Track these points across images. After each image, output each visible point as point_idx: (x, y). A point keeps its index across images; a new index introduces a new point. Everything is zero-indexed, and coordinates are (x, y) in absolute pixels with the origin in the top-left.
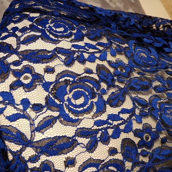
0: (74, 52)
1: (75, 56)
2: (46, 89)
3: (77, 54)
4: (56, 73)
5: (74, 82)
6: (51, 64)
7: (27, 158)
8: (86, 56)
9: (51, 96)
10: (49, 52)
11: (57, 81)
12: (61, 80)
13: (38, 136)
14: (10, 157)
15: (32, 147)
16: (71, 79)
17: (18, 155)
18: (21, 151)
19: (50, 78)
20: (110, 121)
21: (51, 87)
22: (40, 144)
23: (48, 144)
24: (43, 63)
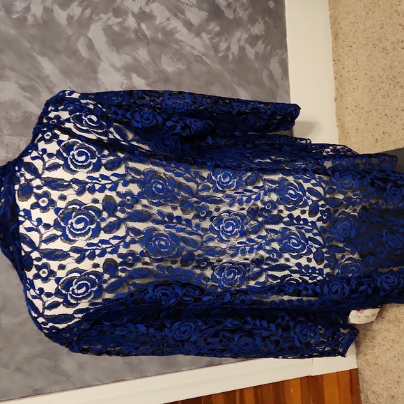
0: (87, 183)
1: (88, 187)
2: (57, 213)
3: (89, 184)
4: (67, 201)
5: (80, 210)
6: (65, 193)
7: (34, 258)
8: (97, 187)
9: (59, 219)
10: (66, 181)
11: (66, 208)
12: (69, 207)
13: (44, 246)
14: (23, 254)
15: (38, 252)
16: (78, 207)
17: (28, 254)
18: (31, 252)
19: (61, 204)
20: (100, 244)
21: (61, 212)
22: (44, 251)
23: (49, 253)
24: (59, 191)
